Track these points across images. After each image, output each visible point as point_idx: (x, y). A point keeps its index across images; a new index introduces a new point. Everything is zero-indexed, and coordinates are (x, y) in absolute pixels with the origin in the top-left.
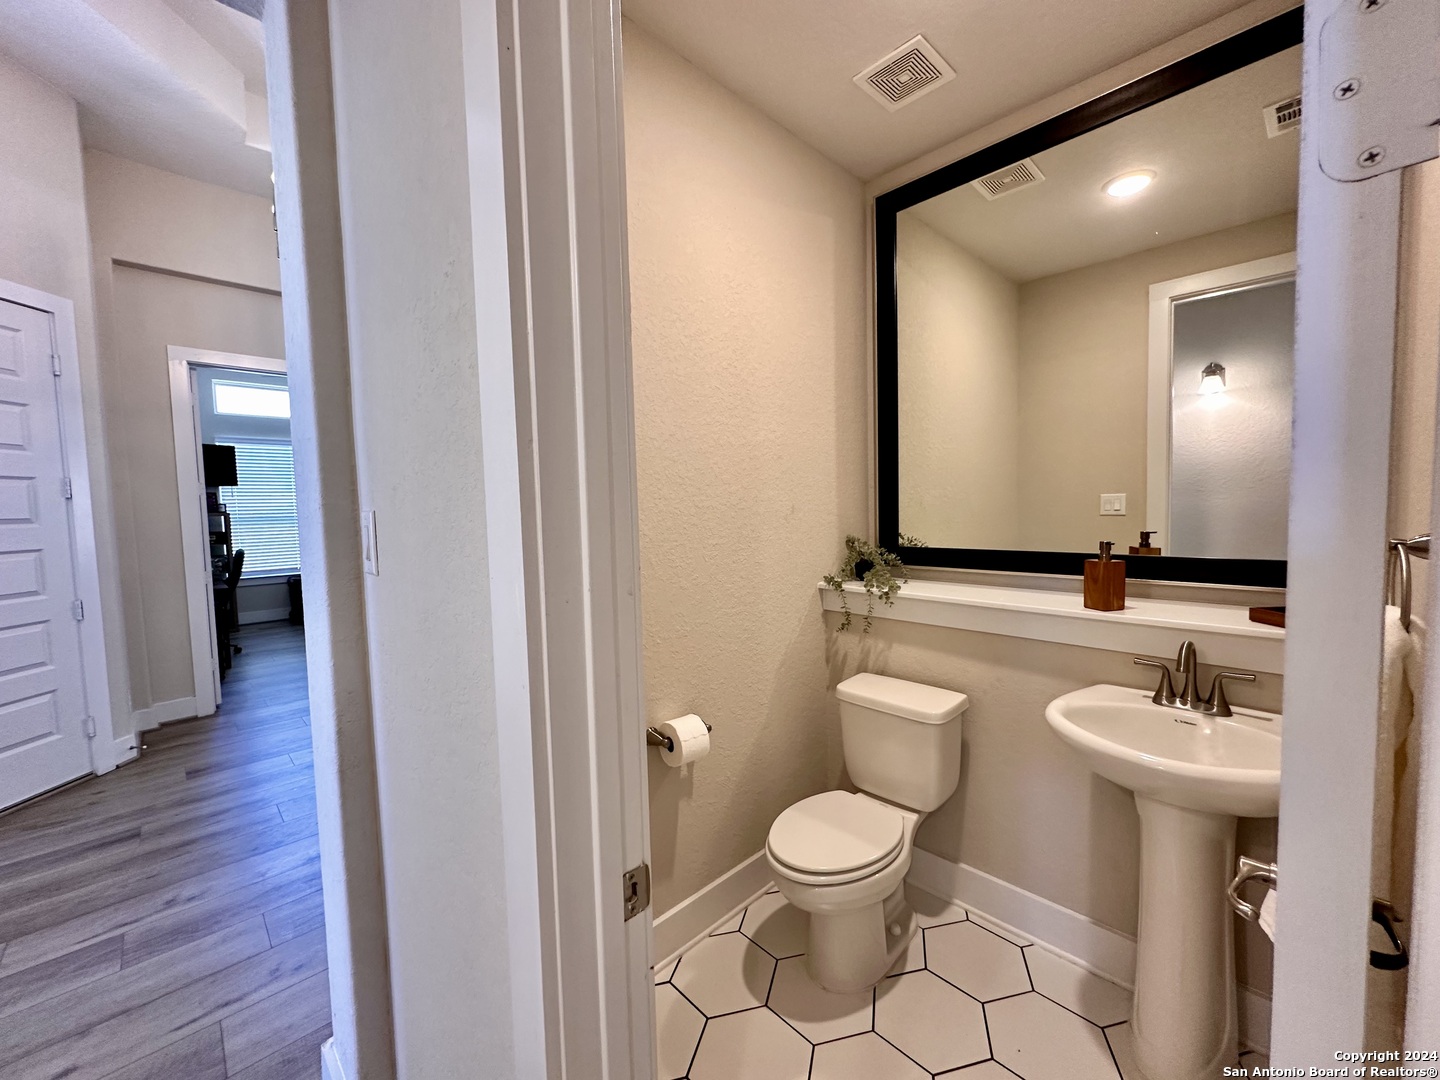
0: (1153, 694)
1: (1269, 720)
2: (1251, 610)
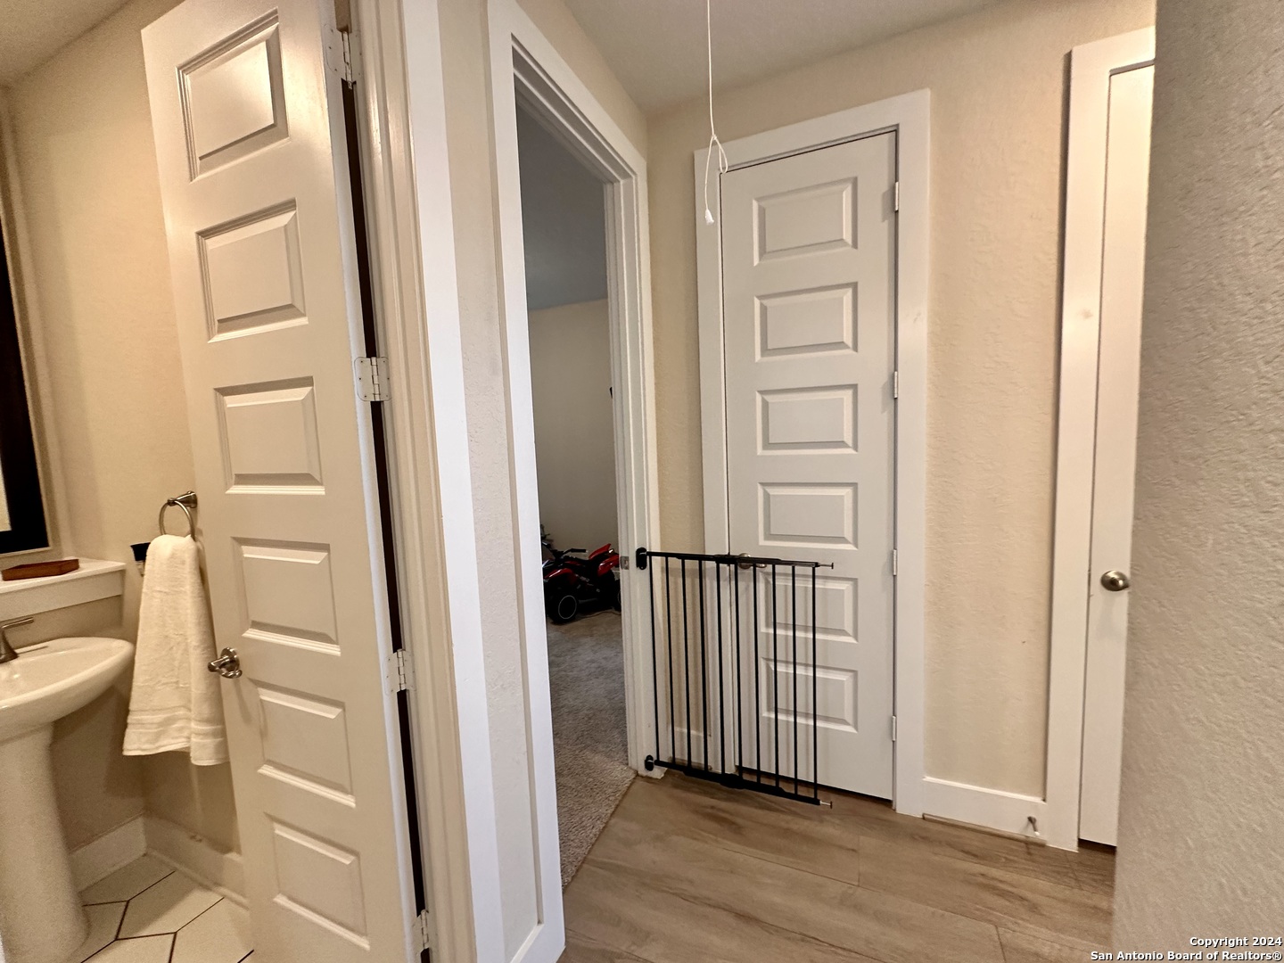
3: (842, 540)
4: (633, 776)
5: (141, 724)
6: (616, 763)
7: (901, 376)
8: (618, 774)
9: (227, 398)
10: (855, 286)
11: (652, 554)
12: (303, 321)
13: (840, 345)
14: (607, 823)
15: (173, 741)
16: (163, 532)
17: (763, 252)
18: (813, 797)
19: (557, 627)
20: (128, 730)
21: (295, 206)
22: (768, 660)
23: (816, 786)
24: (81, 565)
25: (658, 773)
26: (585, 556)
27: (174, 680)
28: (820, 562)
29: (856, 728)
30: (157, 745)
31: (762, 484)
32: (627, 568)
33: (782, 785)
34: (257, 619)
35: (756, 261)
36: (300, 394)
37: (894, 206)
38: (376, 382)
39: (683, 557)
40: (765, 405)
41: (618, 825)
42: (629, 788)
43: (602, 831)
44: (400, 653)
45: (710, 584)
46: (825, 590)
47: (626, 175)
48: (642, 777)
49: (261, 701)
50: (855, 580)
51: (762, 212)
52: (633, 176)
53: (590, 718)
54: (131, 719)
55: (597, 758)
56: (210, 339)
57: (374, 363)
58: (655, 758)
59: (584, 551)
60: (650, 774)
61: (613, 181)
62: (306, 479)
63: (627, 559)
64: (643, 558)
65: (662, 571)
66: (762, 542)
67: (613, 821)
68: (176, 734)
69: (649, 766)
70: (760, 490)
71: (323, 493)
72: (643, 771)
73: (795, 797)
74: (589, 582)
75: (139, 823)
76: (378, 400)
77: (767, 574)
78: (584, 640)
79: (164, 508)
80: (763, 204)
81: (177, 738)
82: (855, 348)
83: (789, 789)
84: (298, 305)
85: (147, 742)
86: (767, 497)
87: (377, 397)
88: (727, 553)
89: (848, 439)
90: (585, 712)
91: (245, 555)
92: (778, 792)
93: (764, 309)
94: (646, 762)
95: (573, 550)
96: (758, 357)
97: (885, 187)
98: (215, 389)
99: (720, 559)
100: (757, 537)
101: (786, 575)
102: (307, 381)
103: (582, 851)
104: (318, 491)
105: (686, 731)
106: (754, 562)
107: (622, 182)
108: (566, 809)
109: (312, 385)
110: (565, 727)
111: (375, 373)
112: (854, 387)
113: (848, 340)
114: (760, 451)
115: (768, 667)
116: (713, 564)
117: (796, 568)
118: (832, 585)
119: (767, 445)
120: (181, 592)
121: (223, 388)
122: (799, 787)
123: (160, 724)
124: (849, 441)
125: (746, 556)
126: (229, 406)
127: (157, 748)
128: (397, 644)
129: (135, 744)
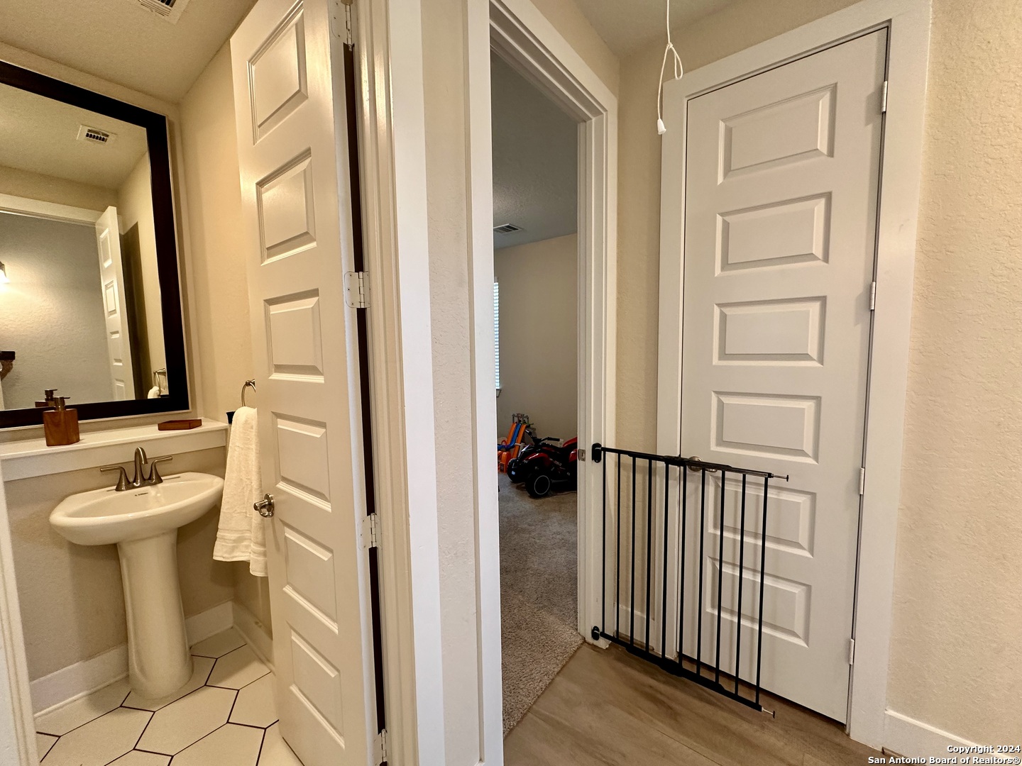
0: (115, 487)
1: (179, 477)
2: (159, 425)
3: (801, 453)
4: (580, 642)
5: (223, 538)
6: (567, 628)
7: (880, 286)
8: (567, 636)
9: (272, 307)
10: (828, 196)
11: (606, 450)
12: (313, 245)
13: (810, 257)
14: (553, 679)
15: (241, 554)
16: (244, 405)
17: (728, 170)
18: (754, 701)
19: (533, 500)
20: (217, 542)
21: (310, 153)
22: (714, 559)
23: (758, 689)
24: (203, 423)
25: (603, 643)
26: (560, 444)
27: (244, 511)
28: (774, 473)
29: (807, 640)
30: (232, 555)
31: (716, 392)
32: (584, 460)
33: (723, 682)
34: (285, 476)
35: (720, 180)
36: (309, 303)
37: (881, 106)
38: (362, 292)
39: (635, 455)
40: (724, 317)
41: (562, 684)
42: (575, 651)
43: (547, 687)
44: (373, 517)
45: (659, 482)
46: (779, 501)
47: (597, 113)
48: (589, 644)
49: (286, 536)
50: (813, 495)
51: (729, 131)
52: (604, 113)
53: (549, 583)
54: (219, 534)
55: (552, 618)
56: (262, 263)
57: (361, 277)
58: (601, 630)
59: (558, 440)
60: (595, 642)
61: (585, 120)
62: (313, 370)
63: (584, 452)
64: (598, 452)
65: (616, 466)
66: (714, 448)
67: (558, 679)
68: (244, 549)
69: (595, 636)
70: (714, 398)
71: (323, 382)
72: (589, 639)
73: (735, 697)
74: (562, 466)
75: (229, 606)
76: (363, 307)
77: (717, 478)
78: (553, 514)
79: (244, 388)
80: (730, 124)
81: (243, 552)
82: (826, 259)
83: (729, 687)
84: (311, 233)
85: (226, 552)
86: (721, 405)
87: (362, 304)
88: (677, 455)
89: (813, 350)
90: (546, 576)
91: (279, 426)
92: (716, 687)
93: (726, 226)
94: (593, 631)
95: (549, 439)
96: (718, 271)
97: (871, 88)
98: (265, 301)
99: (669, 461)
100: (709, 442)
101: (737, 481)
102: (314, 293)
103: (529, 701)
104: (319, 379)
105: (630, 609)
106: (704, 467)
107: (594, 119)
108: (520, 659)
109: (318, 295)
110: (528, 587)
111: (362, 285)
112: (823, 300)
113: (818, 250)
114: (715, 361)
115: (714, 565)
116: (661, 464)
117: (748, 477)
118: (785, 496)
119: (723, 355)
120: (249, 449)
121: (270, 299)
122: (740, 687)
123: (235, 541)
124: (814, 354)
125: (696, 459)
126: (271, 313)
127: (233, 557)
128: (371, 508)
129: (222, 553)
